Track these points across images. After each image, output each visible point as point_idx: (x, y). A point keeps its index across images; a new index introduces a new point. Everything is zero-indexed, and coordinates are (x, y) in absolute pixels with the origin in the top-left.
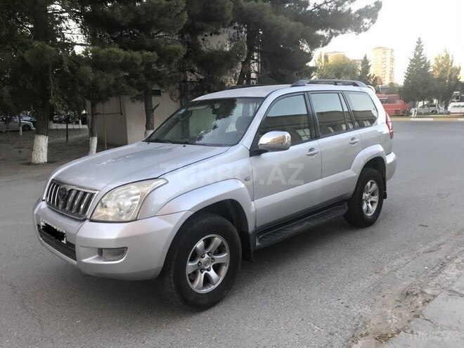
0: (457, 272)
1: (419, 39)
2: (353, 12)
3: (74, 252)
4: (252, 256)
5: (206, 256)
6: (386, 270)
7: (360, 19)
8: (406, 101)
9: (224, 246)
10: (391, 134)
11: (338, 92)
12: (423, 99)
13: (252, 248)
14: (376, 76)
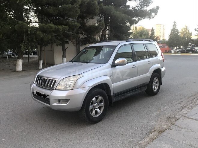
0: (188, 110)
1: (175, 21)
2: (148, 10)
3: (49, 101)
4: (112, 104)
5: (96, 103)
6: (162, 110)
7: (150, 13)
8: (170, 47)
9: (102, 100)
10: (164, 60)
11: (143, 44)
12: (176, 46)
13: (112, 101)
14: (157, 36)
